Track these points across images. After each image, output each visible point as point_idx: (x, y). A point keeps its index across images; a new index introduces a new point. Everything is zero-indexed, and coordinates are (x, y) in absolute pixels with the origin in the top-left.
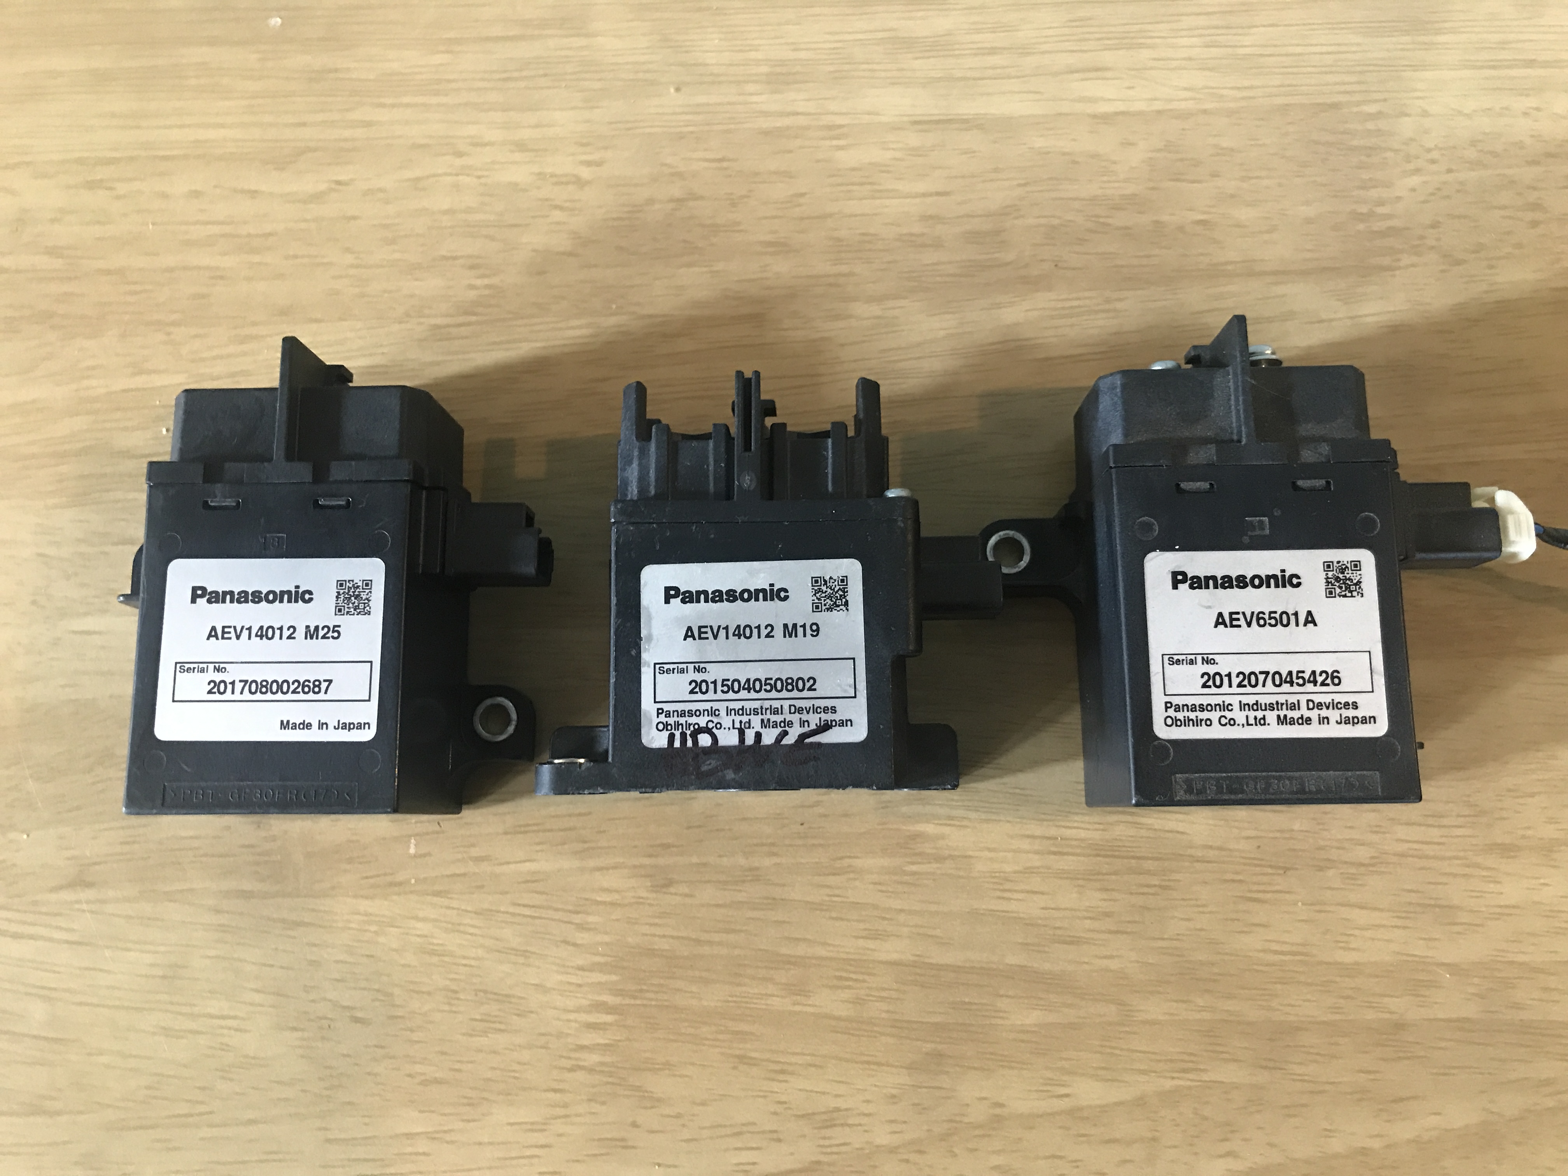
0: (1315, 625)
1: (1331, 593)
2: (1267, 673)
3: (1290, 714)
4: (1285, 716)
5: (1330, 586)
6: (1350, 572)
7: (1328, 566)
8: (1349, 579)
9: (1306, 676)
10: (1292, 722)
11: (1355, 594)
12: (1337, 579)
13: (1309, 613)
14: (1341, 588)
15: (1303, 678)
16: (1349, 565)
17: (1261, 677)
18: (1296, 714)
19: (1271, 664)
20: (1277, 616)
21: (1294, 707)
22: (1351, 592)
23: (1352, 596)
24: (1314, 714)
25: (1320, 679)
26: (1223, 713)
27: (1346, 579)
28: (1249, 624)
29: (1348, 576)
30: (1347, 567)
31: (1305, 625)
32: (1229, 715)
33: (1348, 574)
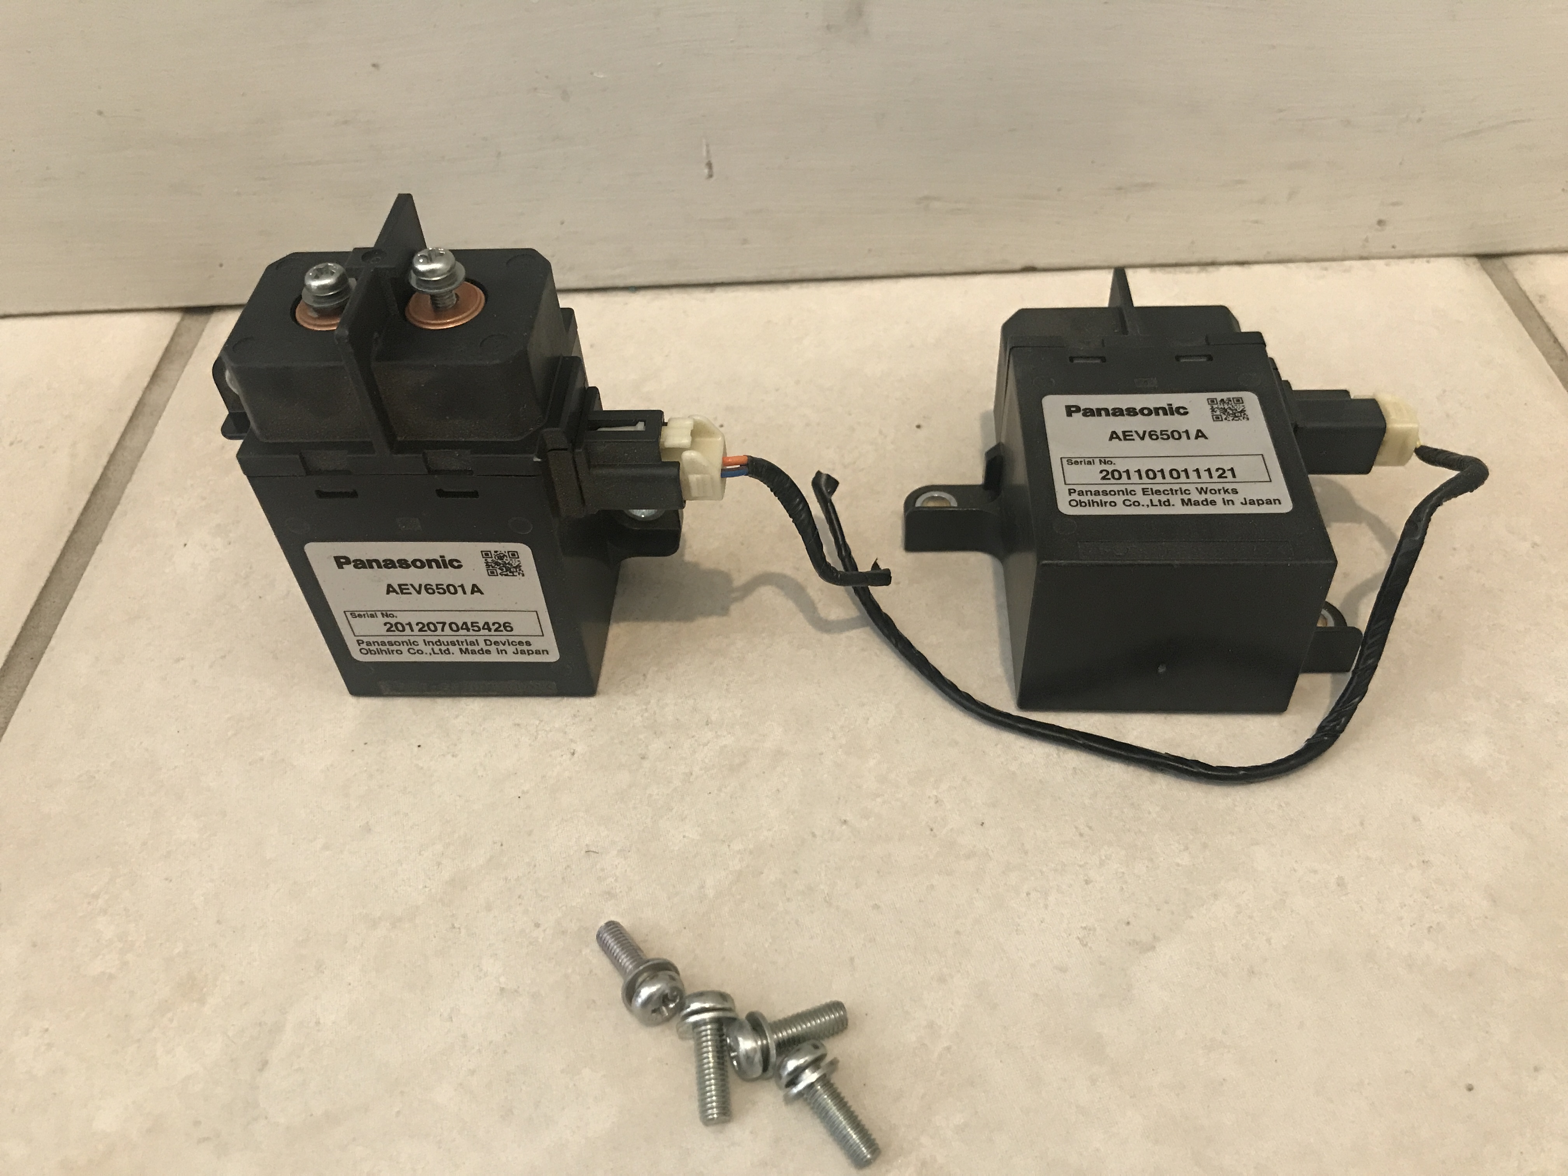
0: (482, 593)
1: (492, 573)
2: (444, 624)
3: (470, 648)
4: (467, 649)
5: (491, 568)
6: (508, 559)
7: (486, 554)
8: (509, 563)
9: (481, 625)
10: (473, 652)
11: (515, 574)
12: (497, 563)
13: (474, 586)
14: (502, 570)
15: (478, 627)
16: (507, 554)
17: (439, 626)
18: (476, 648)
19: (448, 618)
20: (445, 587)
21: (472, 643)
22: (513, 572)
23: (513, 575)
24: (493, 648)
25: (493, 628)
26: (410, 647)
27: (506, 564)
28: (419, 592)
29: (507, 562)
30: (505, 555)
31: (472, 593)
32: (416, 648)
33: (507, 560)
